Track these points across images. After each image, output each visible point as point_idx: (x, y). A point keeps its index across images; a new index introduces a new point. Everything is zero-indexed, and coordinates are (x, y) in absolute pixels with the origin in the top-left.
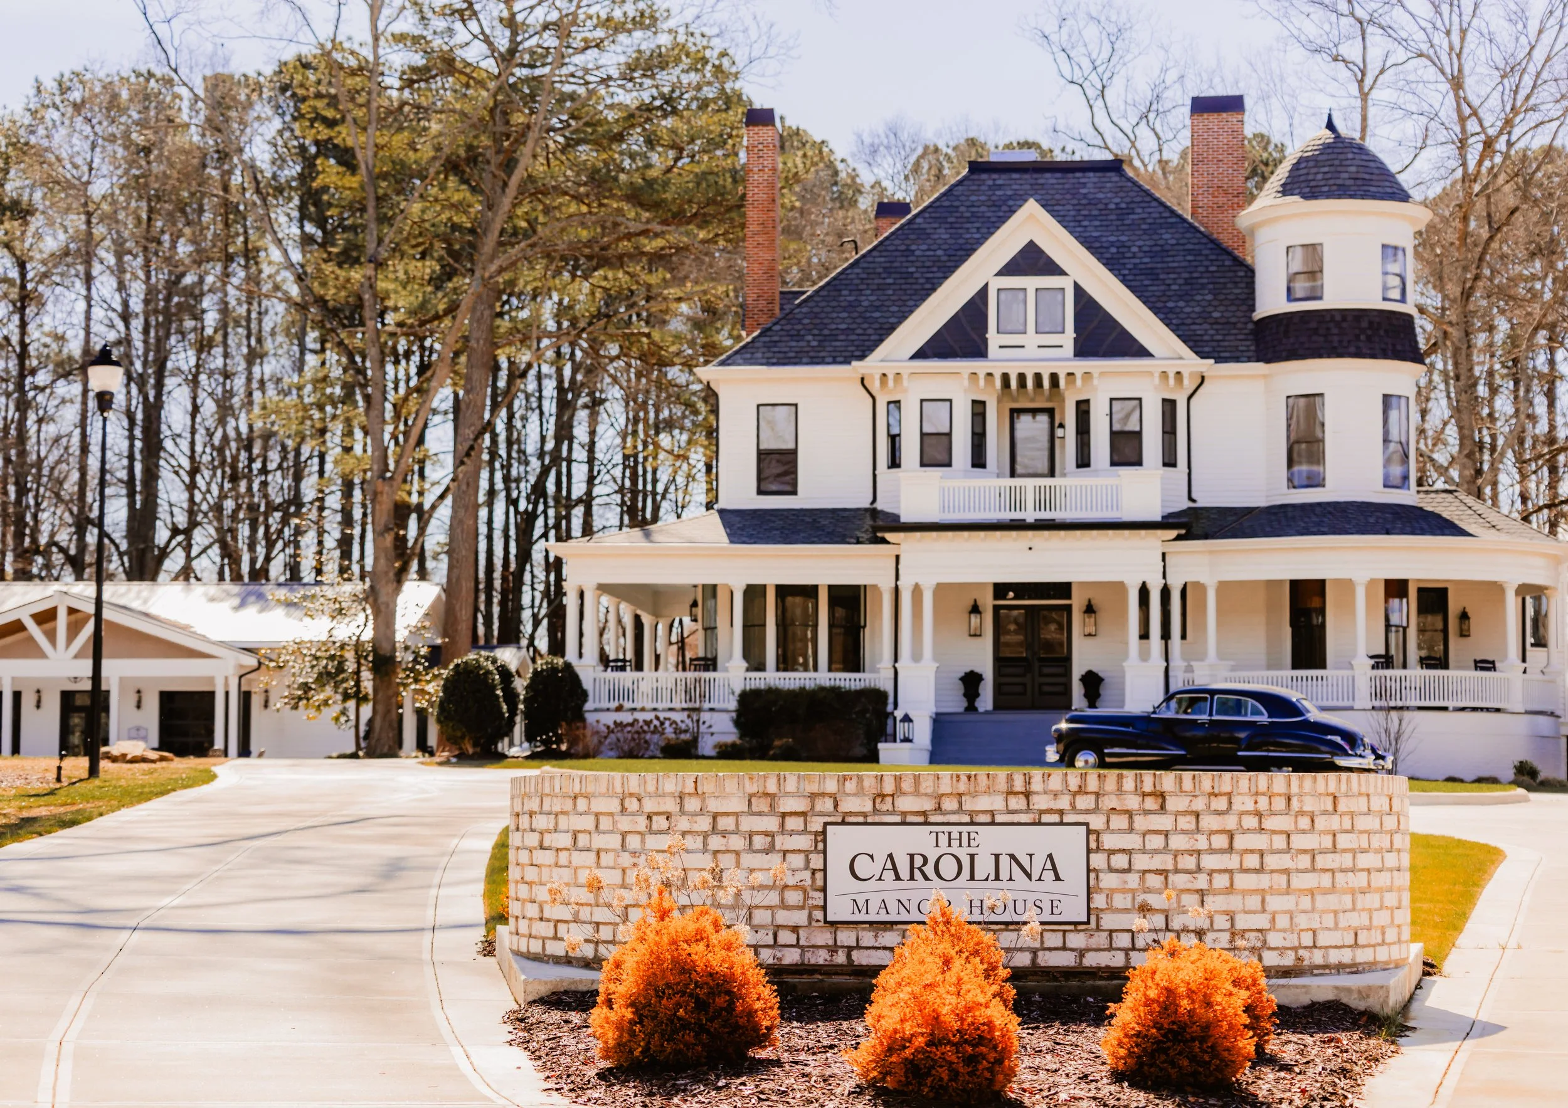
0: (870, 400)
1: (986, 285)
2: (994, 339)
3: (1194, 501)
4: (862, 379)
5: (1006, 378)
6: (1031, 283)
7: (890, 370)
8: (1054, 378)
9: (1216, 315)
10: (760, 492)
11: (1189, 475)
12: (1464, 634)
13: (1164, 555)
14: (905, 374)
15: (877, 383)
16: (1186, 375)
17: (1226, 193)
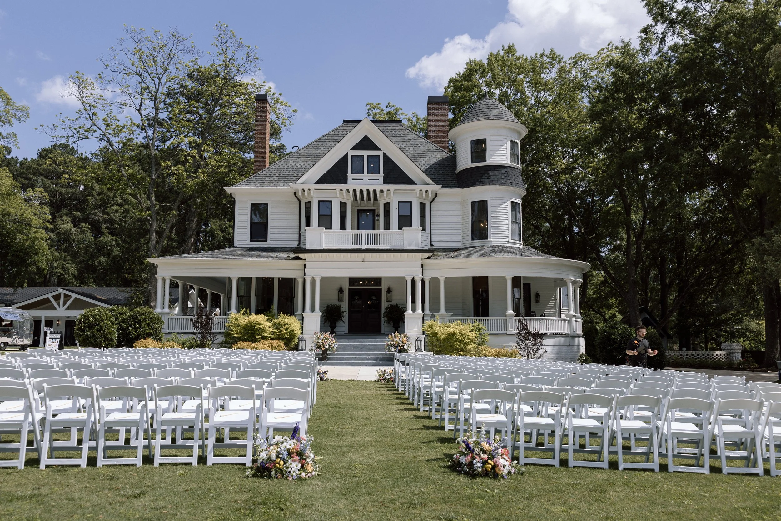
0: (298, 203)
1: (347, 153)
2: (350, 176)
3: (433, 246)
4: (295, 193)
5: (355, 191)
6: (365, 153)
7: (306, 187)
8: (375, 191)
9: (440, 172)
10: (251, 240)
11: (431, 235)
12: (538, 302)
13: (422, 265)
14: (312, 189)
15: (300, 194)
16: (430, 191)
17: (441, 132)
